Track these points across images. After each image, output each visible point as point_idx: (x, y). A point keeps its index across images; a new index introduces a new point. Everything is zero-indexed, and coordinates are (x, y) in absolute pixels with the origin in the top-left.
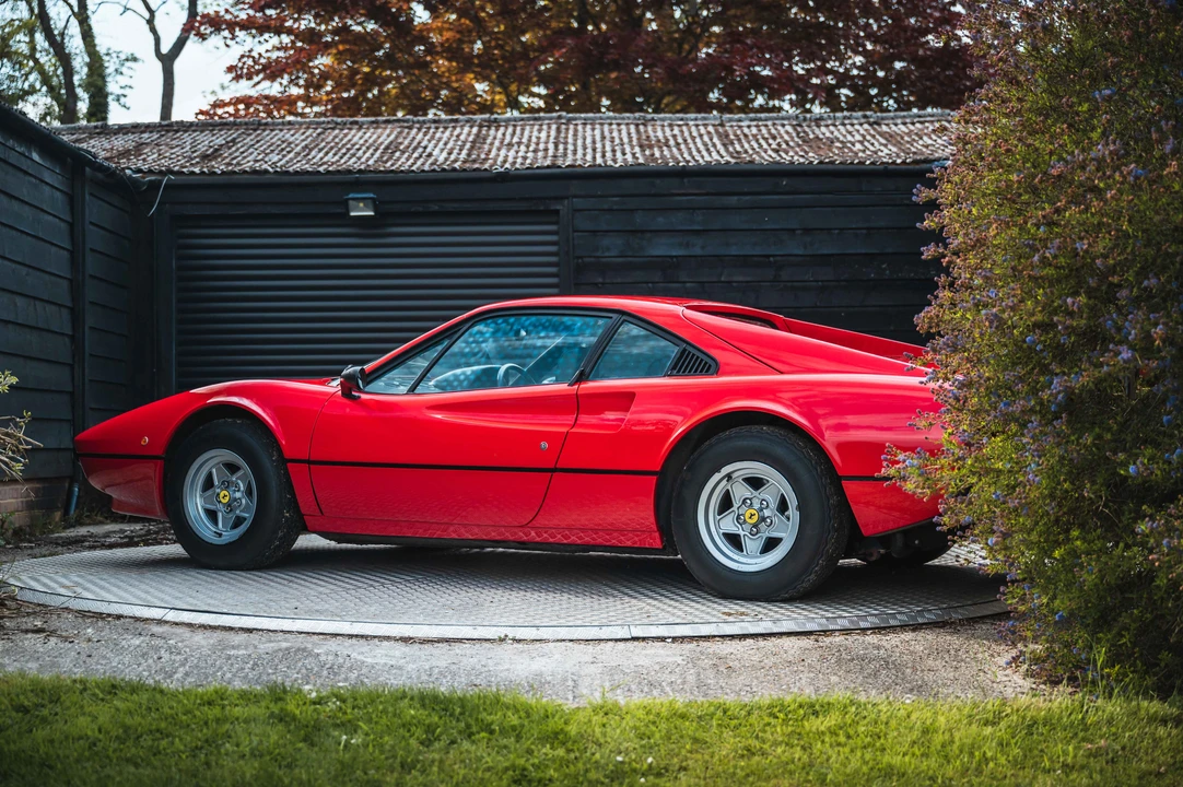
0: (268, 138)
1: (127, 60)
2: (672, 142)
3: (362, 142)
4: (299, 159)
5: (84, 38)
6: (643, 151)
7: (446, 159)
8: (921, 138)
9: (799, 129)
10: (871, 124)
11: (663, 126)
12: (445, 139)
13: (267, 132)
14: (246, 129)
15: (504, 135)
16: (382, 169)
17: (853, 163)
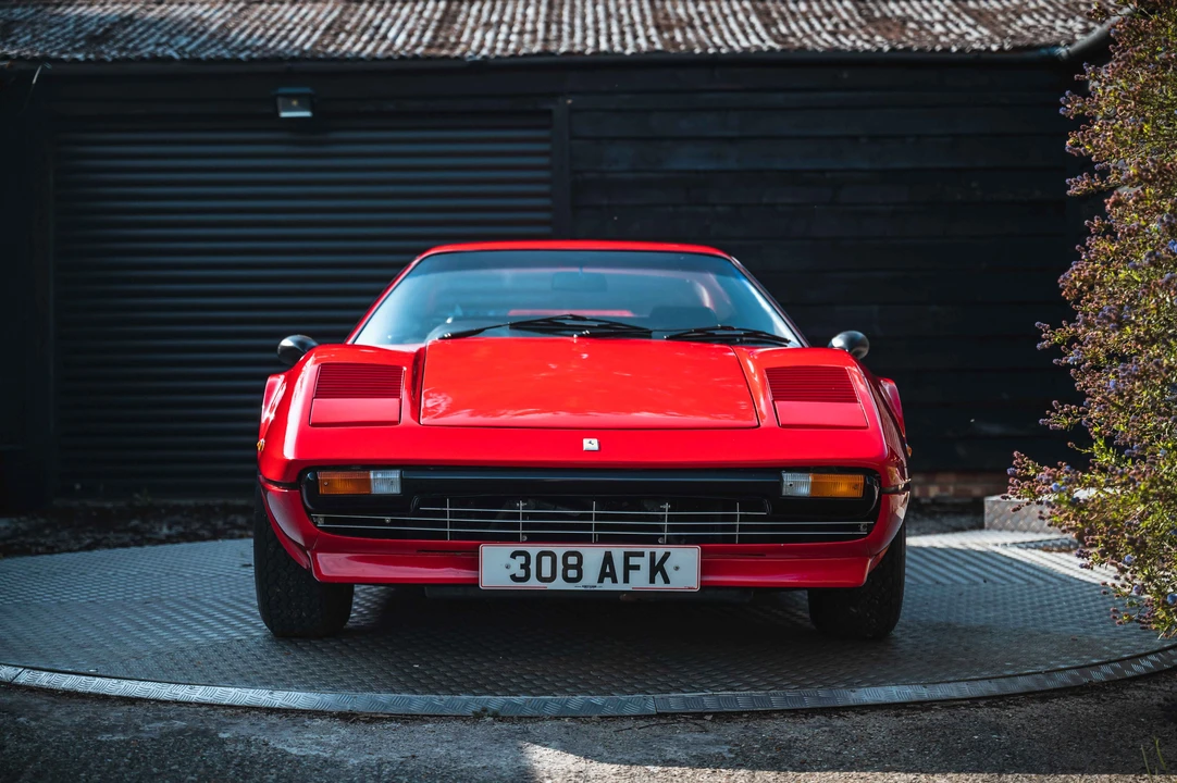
2: (697, 22)
3: (296, 20)
4: (214, 41)
6: (660, 33)
7: (405, 43)
9: (861, 5)
10: (953, 1)
12: (403, 17)
15: (480, 11)
16: (321, 56)
17: (933, 50)
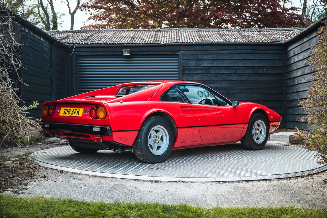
0: (101, 35)
1: (62, 15)
2: (207, 36)
3: (125, 36)
4: (110, 40)
5: (52, 9)
6: (200, 38)
7: (148, 40)
8: (272, 35)
9: (239, 33)
10: (258, 32)
11: (203, 32)
12: (147, 35)
13: (101, 33)
14: (95, 32)
15: (162, 34)
16: (132, 43)
17: (256, 42)
